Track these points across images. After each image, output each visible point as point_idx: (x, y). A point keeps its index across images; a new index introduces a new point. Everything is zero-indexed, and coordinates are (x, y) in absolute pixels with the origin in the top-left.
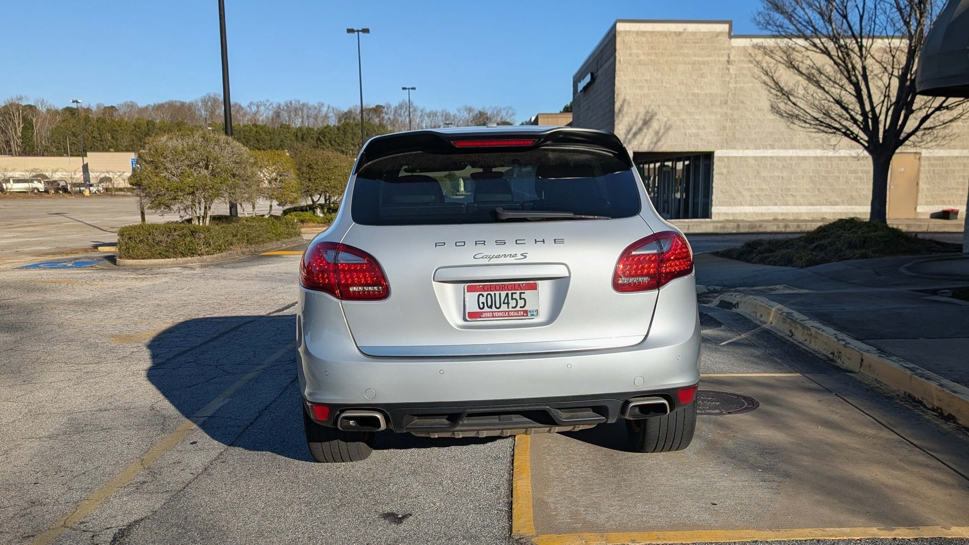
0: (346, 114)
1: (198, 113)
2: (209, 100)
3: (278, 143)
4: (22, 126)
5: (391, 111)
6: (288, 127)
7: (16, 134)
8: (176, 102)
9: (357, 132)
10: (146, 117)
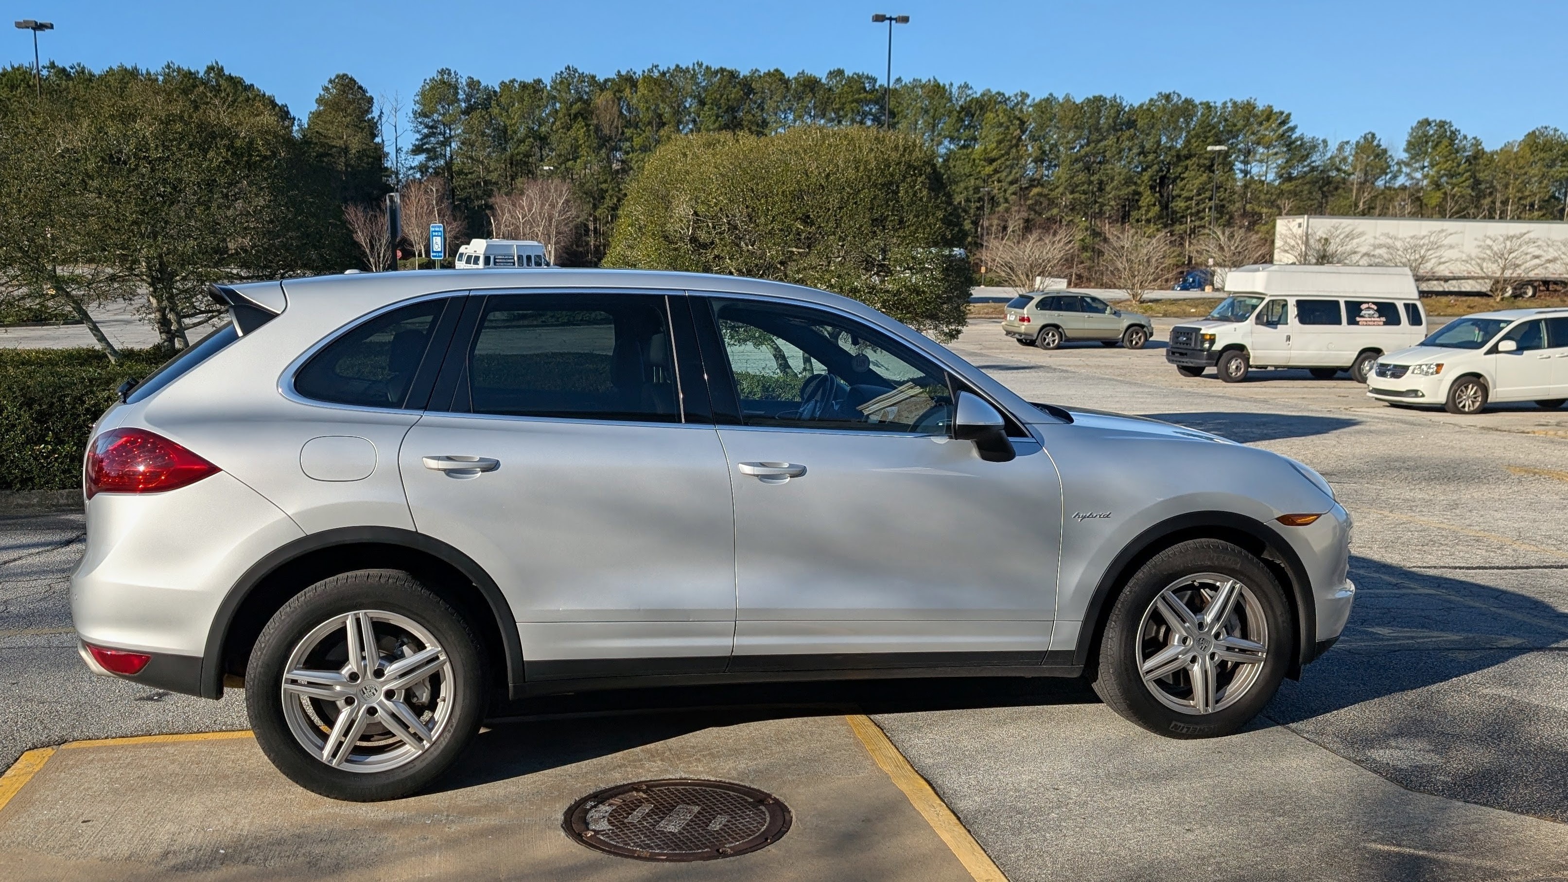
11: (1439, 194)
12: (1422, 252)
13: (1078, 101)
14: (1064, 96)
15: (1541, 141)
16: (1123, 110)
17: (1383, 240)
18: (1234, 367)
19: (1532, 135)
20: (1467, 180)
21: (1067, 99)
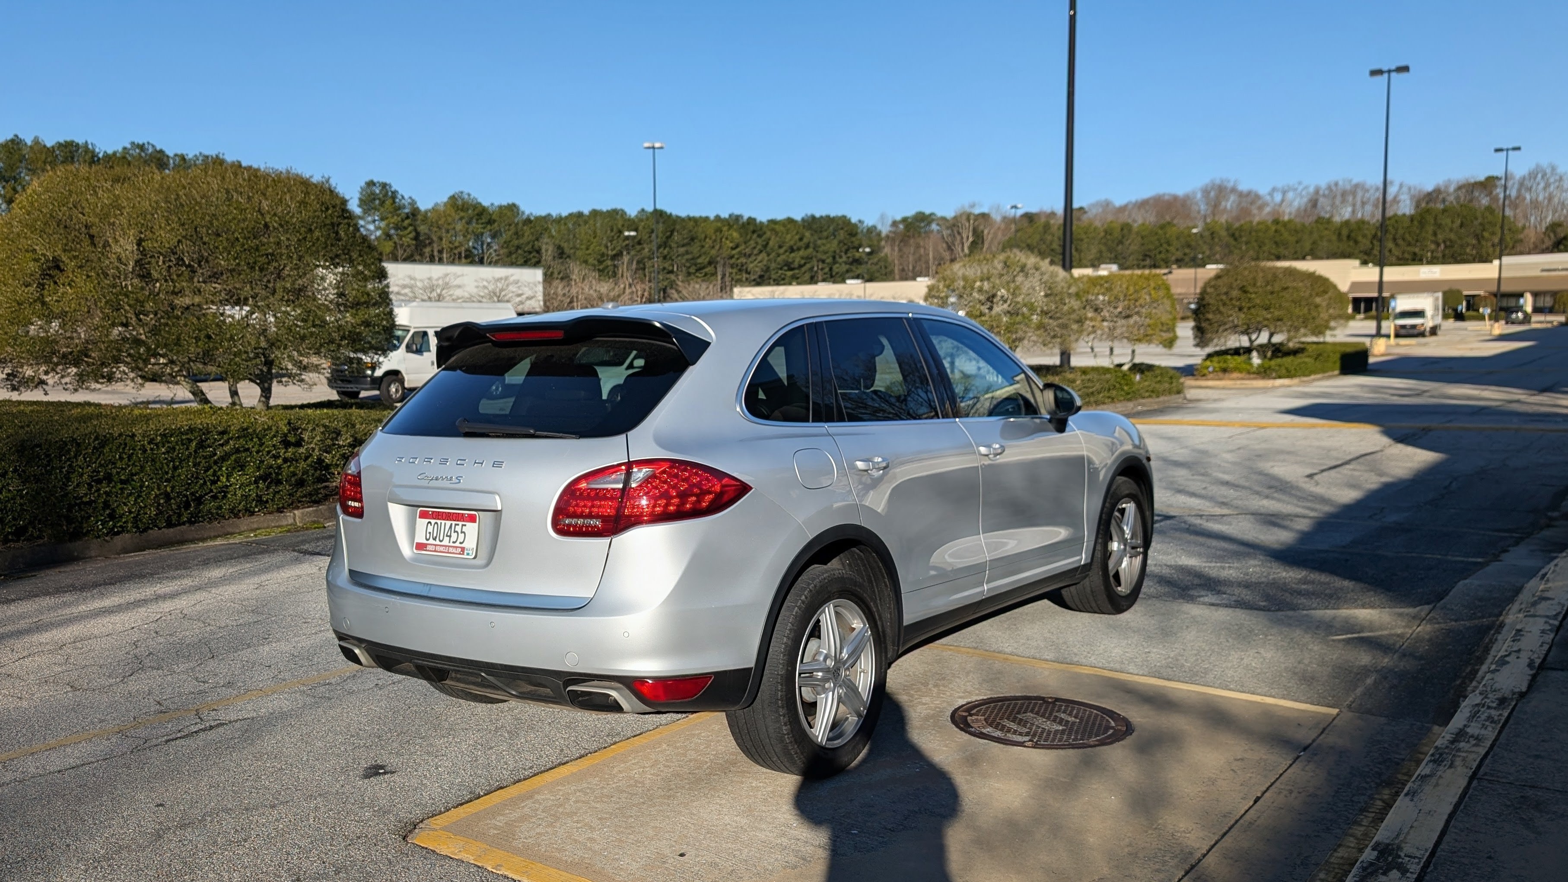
0: (1429, 194)
1: (1195, 208)
2: (1212, 188)
3: (1308, 246)
4: (971, 239)
5: (1514, 184)
6: (1329, 221)
7: (963, 250)
8: (1164, 195)
9: (1443, 223)
10: (1124, 218)
11: (391, 243)
12: (439, 291)
13: (49, 144)
14: (32, 138)
15: (460, 202)
16: (97, 156)
17: (407, 281)
18: (394, 390)
19: (453, 198)
20: (410, 233)
21: (36, 141)
